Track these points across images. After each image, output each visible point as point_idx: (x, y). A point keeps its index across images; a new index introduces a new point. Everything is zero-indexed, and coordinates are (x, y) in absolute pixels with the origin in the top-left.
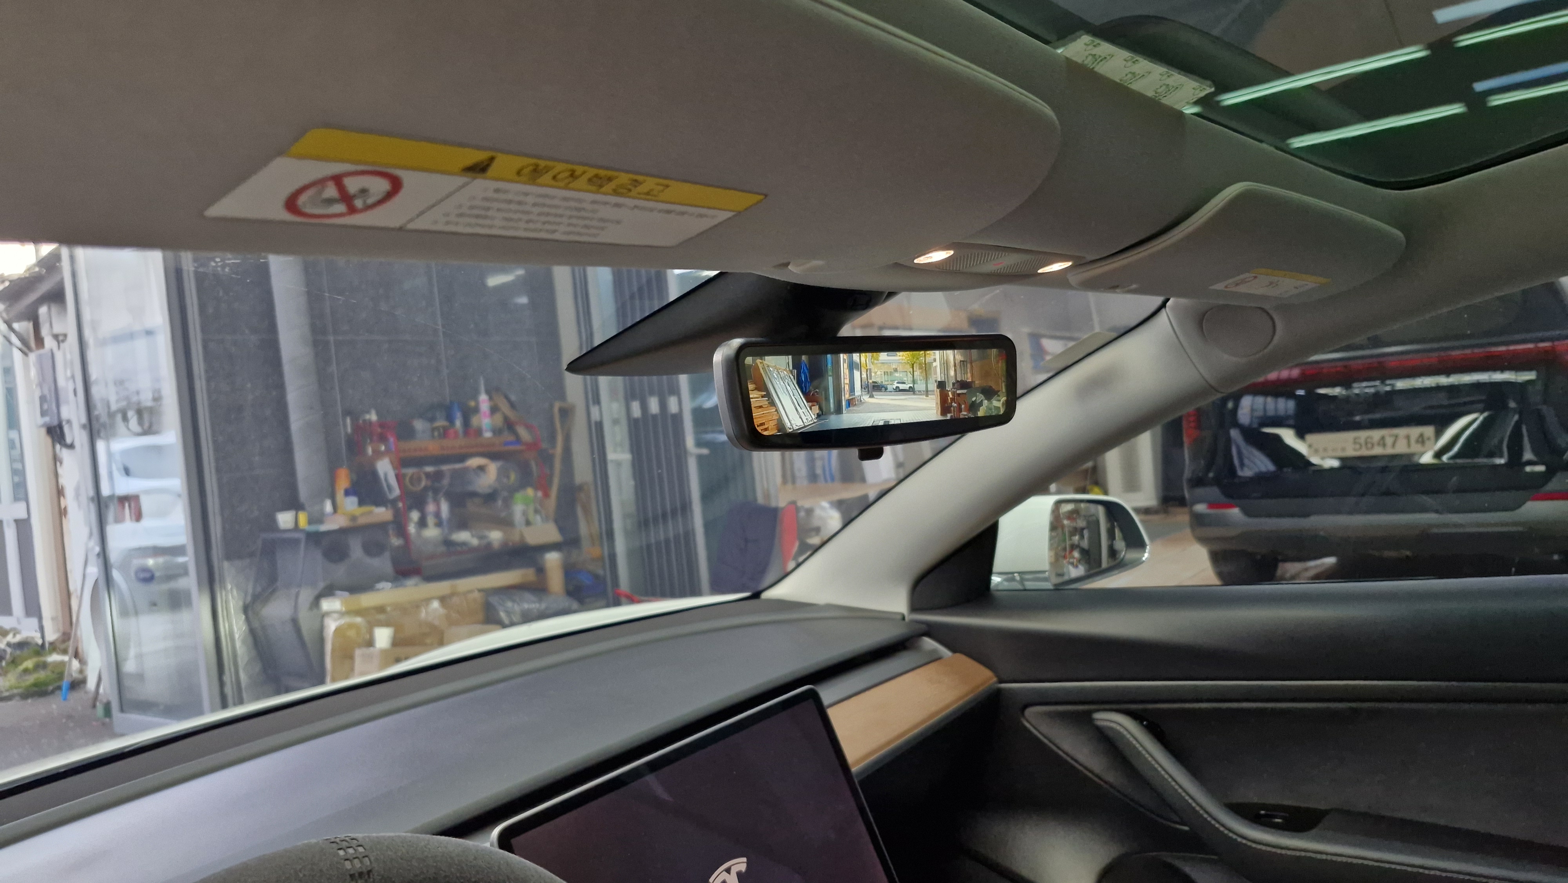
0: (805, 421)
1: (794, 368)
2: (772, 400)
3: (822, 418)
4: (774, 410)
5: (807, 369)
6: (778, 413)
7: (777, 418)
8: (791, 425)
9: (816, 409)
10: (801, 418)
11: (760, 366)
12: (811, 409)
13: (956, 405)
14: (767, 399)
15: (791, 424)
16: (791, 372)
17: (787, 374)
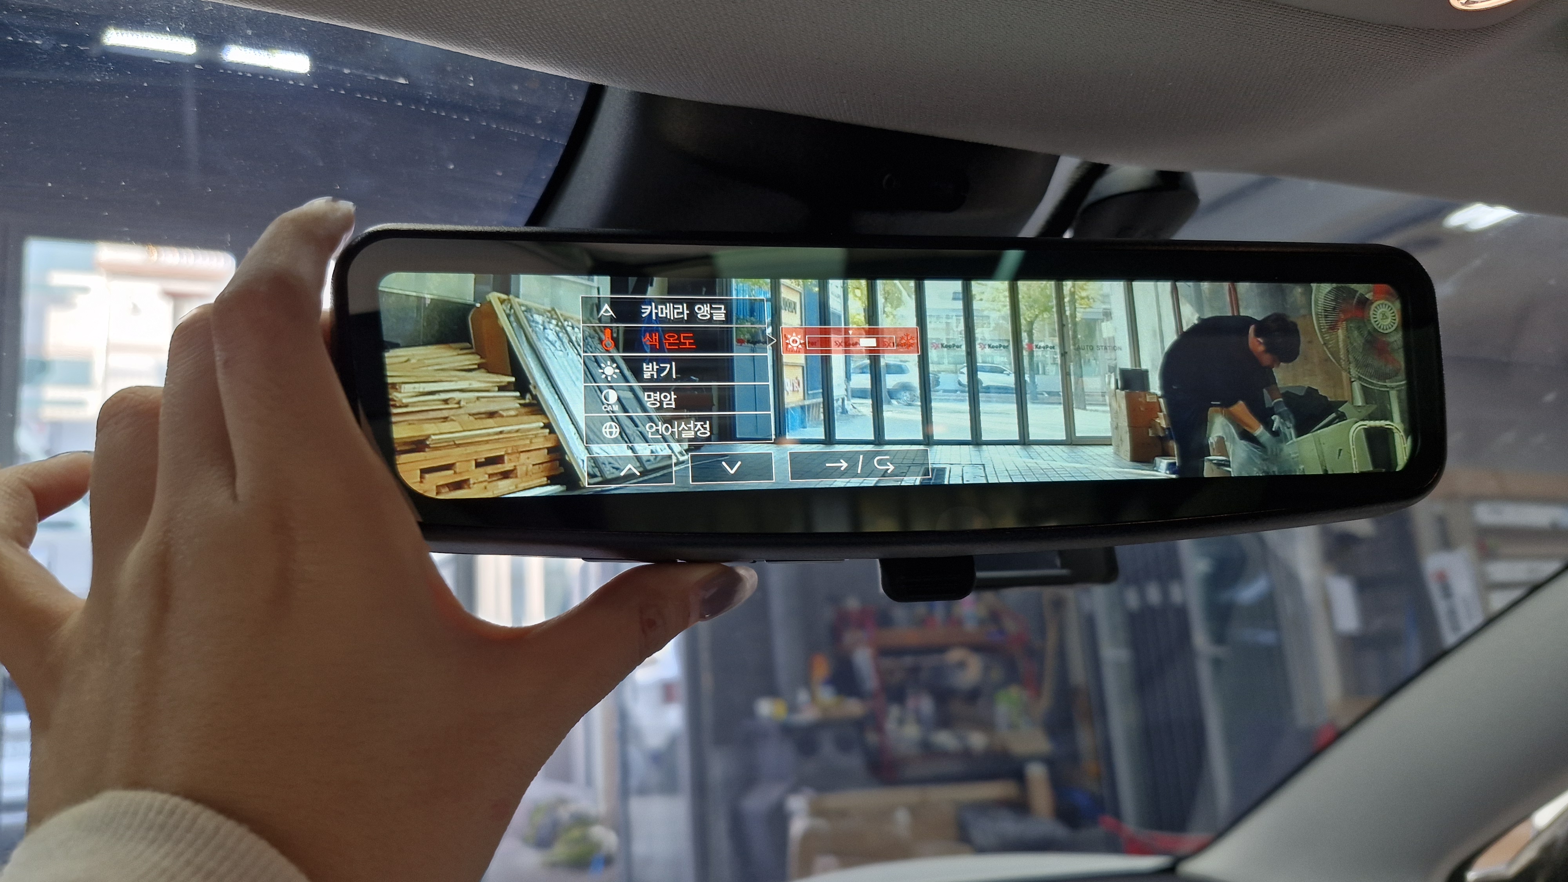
3: (706, 449)
4: (542, 425)
7: (549, 444)
8: (596, 464)
10: (632, 447)
11: (500, 310)
14: (518, 394)
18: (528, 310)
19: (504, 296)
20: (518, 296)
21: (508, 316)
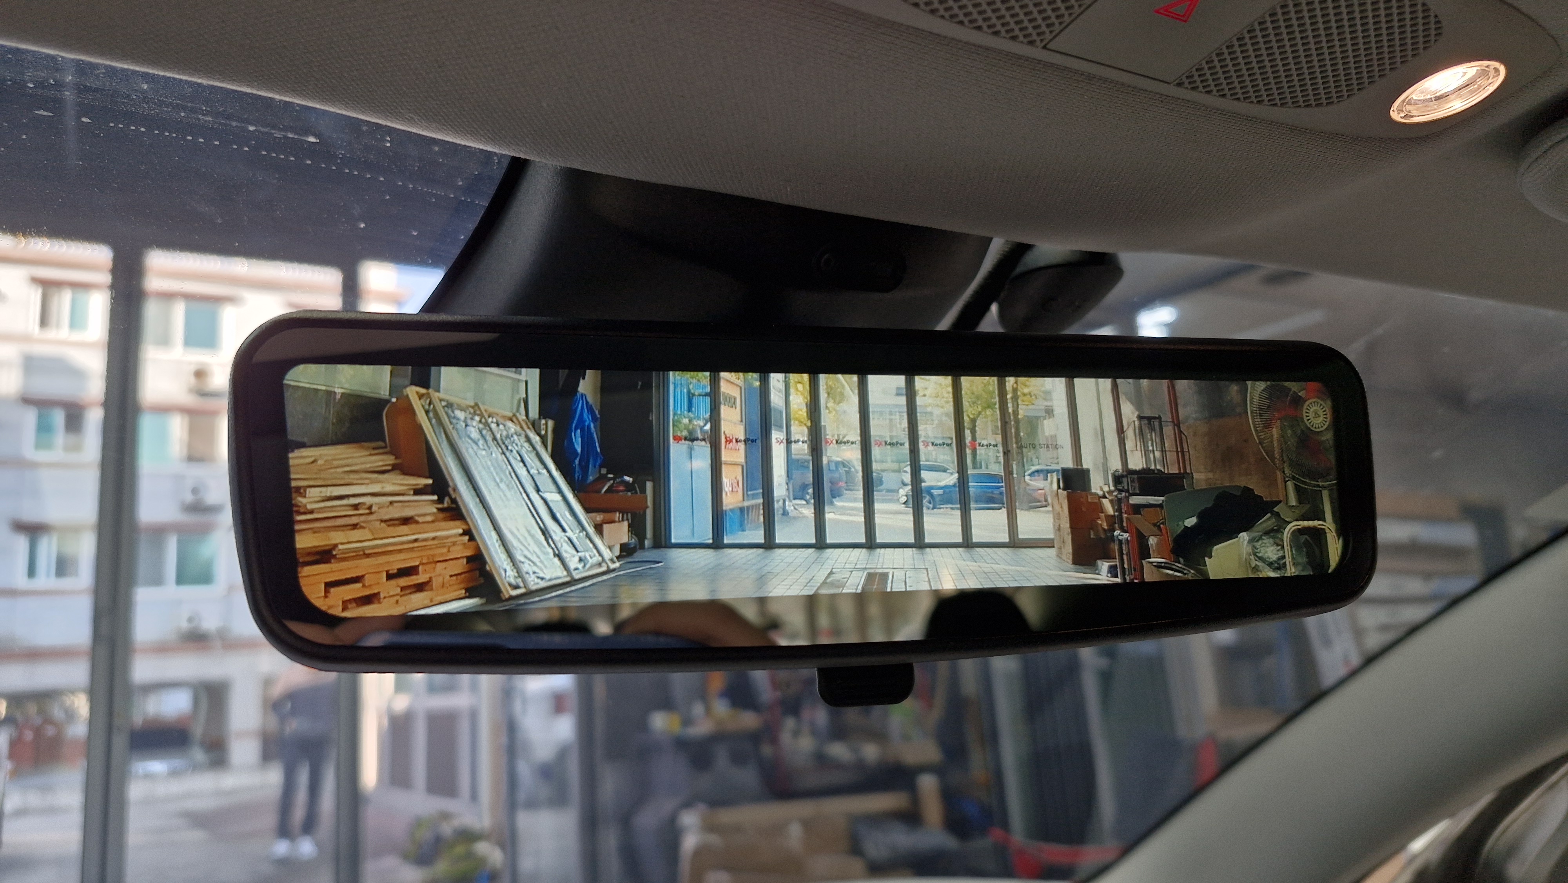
0: (573, 563)
1: (544, 413)
2: (454, 501)
3: (639, 556)
4: (461, 531)
5: (594, 419)
6: (472, 538)
7: (469, 553)
8: (519, 574)
9: (621, 532)
10: (559, 556)
11: (418, 406)
12: (599, 528)
13: (1126, 535)
14: (435, 497)
15: (518, 571)
16: (535, 426)
17: (518, 428)
18: (450, 405)
19: (423, 391)
20: (438, 391)
21: (427, 412)
